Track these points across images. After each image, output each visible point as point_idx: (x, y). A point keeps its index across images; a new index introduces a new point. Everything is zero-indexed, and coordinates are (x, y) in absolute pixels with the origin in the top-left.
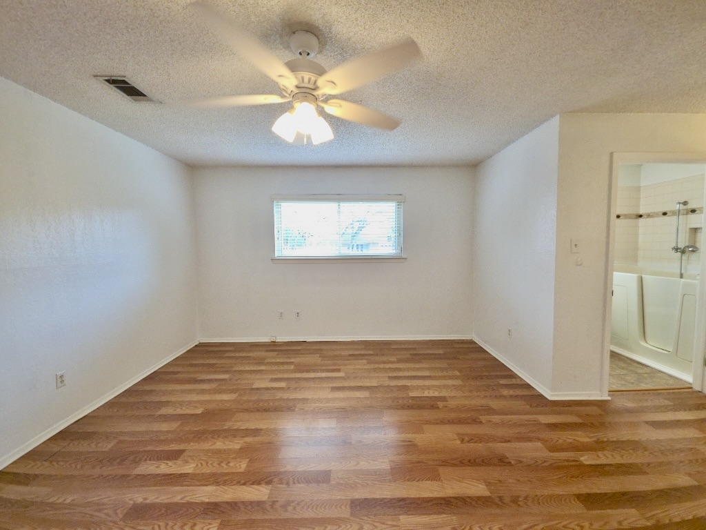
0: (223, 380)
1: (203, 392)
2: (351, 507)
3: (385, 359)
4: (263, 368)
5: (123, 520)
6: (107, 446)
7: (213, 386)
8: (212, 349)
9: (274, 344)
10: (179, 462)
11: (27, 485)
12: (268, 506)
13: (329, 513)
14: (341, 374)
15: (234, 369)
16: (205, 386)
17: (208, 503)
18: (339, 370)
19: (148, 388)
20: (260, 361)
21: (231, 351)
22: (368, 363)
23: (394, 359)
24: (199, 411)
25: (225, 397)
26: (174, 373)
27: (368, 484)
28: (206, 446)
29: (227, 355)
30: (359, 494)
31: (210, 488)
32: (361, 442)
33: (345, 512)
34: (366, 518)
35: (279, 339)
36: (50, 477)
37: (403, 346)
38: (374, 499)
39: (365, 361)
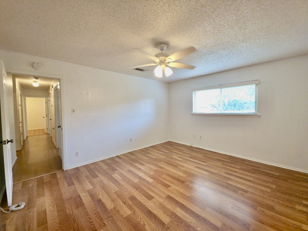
0: (166, 152)
1: (159, 154)
2: (167, 196)
3: (233, 165)
4: (180, 153)
5: (127, 171)
6: (134, 158)
7: (163, 153)
8: (171, 144)
9: (191, 147)
10: (142, 166)
11: (120, 159)
12: (149, 184)
13: (160, 194)
14: (205, 164)
15: (172, 151)
16: (161, 153)
17: (140, 176)
18: (205, 162)
19: (149, 149)
20: (181, 151)
21: (175, 145)
22: (222, 164)
23: (239, 167)
24: (154, 158)
25: (163, 157)
26: (157, 147)
27: (177, 195)
28: (149, 166)
29: (174, 146)
30: (172, 195)
31: (143, 174)
32: (188, 185)
33: (164, 196)
34: (168, 201)
35: (194, 146)
36: (123, 159)
37: (252, 164)
38: (175, 199)
39: (222, 163)
